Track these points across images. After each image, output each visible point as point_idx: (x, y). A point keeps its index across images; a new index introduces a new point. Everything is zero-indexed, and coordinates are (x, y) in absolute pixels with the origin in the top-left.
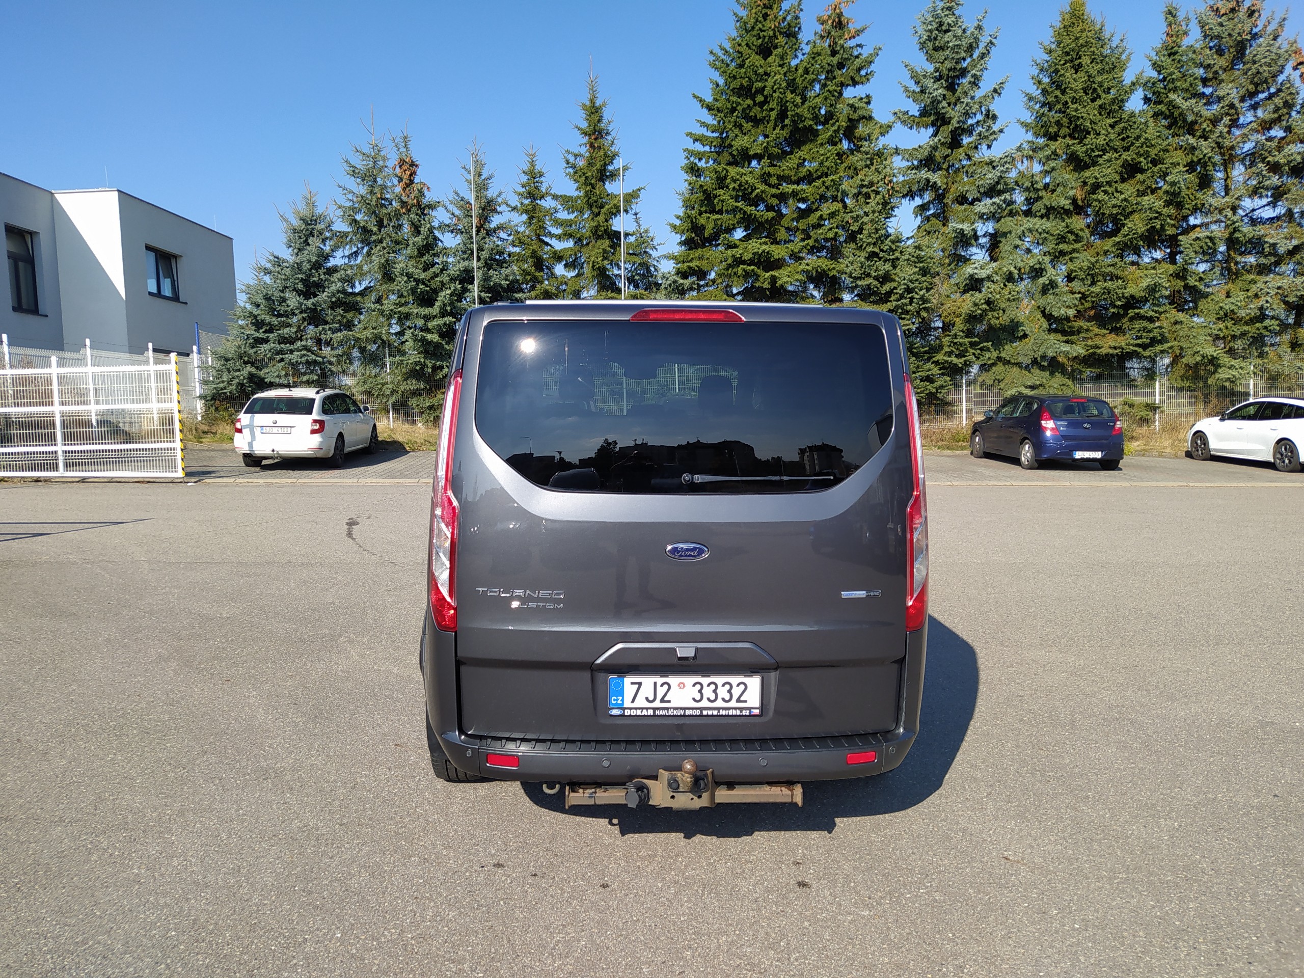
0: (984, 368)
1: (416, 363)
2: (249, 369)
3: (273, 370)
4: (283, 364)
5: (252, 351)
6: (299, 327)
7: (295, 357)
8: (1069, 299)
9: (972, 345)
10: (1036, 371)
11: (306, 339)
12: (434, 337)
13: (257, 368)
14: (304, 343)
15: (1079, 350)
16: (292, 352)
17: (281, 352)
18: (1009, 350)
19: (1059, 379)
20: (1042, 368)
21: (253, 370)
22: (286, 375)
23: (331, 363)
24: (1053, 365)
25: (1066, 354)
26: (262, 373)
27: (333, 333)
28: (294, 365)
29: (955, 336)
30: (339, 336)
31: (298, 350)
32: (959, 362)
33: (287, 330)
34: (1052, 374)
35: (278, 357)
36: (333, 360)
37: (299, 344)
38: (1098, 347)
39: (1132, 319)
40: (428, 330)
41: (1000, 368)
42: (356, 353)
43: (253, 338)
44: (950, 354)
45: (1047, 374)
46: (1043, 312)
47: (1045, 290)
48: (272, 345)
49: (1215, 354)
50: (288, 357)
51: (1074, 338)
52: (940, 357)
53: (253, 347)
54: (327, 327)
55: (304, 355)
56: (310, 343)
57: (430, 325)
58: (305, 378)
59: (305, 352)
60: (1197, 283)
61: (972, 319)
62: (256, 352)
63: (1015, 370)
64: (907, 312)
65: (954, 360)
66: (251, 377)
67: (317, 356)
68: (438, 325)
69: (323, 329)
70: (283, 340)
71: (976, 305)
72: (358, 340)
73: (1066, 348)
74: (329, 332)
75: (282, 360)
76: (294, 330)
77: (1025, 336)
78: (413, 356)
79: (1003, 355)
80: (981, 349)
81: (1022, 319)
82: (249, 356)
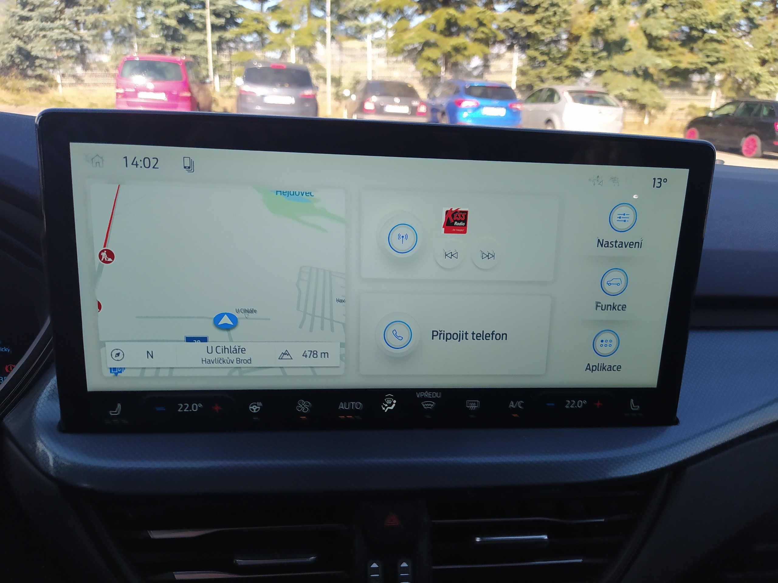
0: (599, 73)
1: (159, 44)
2: (16, 42)
3: (39, 45)
4: (46, 39)
5: (19, 28)
6: (58, 8)
7: (55, 34)
8: (664, 22)
9: (594, 54)
10: (633, 77)
11: (65, 19)
12: (172, 22)
13: (25, 42)
14: (62, 22)
15: (667, 63)
16: (52, 29)
17: (42, 29)
18: (617, 60)
19: (648, 85)
20: (638, 76)
21: (21, 44)
22: (50, 50)
23: (88, 42)
24: (646, 75)
25: (657, 65)
26: (28, 47)
27: (87, 15)
28: (57, 41)
29: (583, 46)
30: (91, 18)
31: (57, 28)
32: (582, 67)
33: (46, 10)
35: (42, 33)
36: (90, 39)
37: (58, 23)
38: (679, 62)
39: (706, 41)
40: (167, 16)
41: (609, 75)
42: (108, 35)
43: (19, 16)
44: (576, 60)
45: (640, 80)
46: (645, 32)
47: (648, 14)
48: (36, 23)
49: (760, 72)
50: (49, 34)
51: (663, 53)
52: (569, 62)
53: (19, 24)
54: (81, 8)
55: (62, 33)
56: (68, 23)
57: (170, 10)
58: (65, 53)
59: (63, 30)
60: (755, 16)
61: (597, 32)
62: (23, 28)
63: (620, 76)
64: (549, 23)
65: (578, 65)
66: (20, 50)
67: (75, 34)
68: (175, 12)
69: (78, 11)
70: (45, 19)
71: (602, 20)
72: (108, 22)
73: (659, 61)
74: (83, 14)
75: (44, 36)
76: (53, 10)
77: (630, 50)
78: (156, 37)
81: (628, 36)
82: (17, 32)
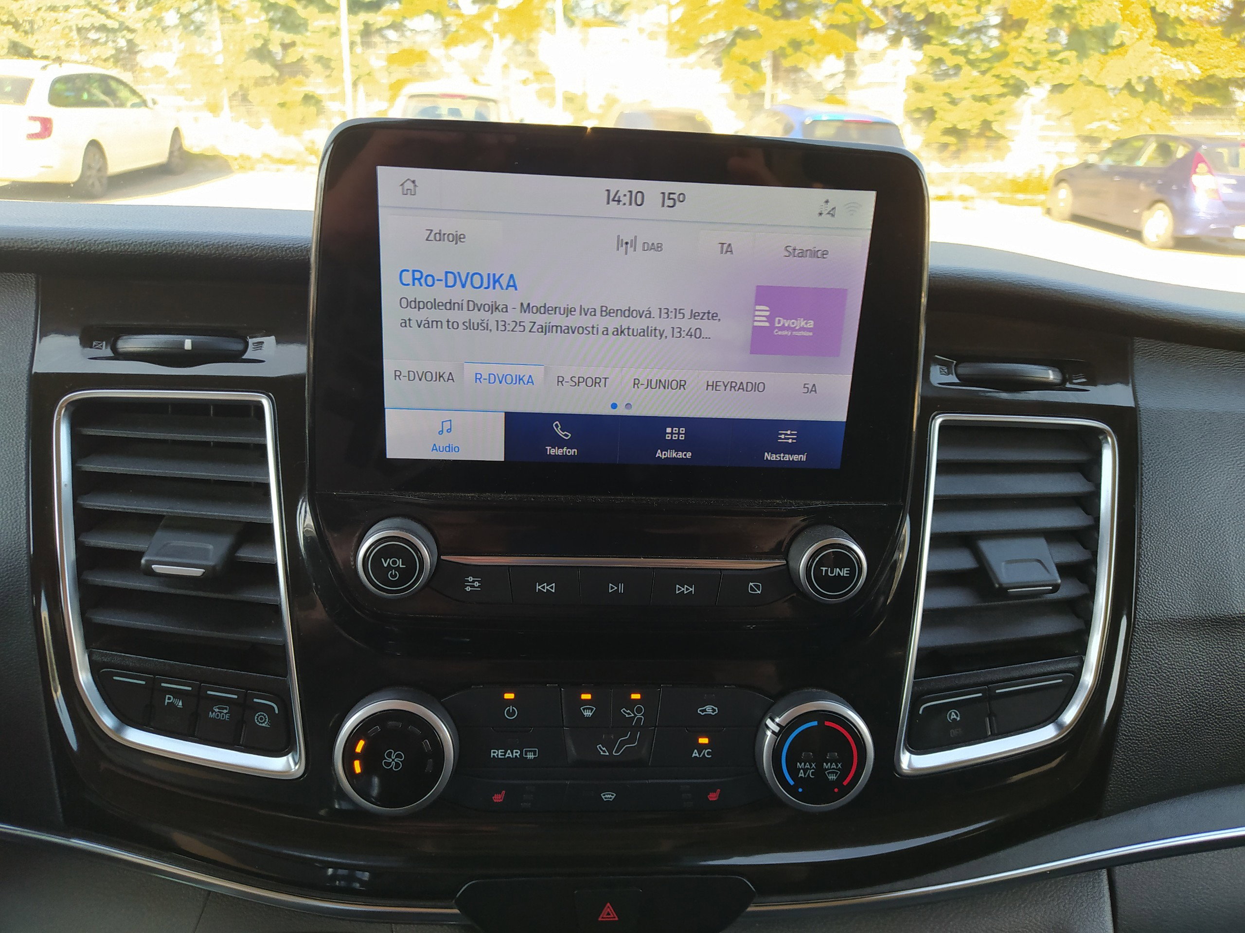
34: (1146, 101)
79: (1086, 72)
80: (1060, 61)
